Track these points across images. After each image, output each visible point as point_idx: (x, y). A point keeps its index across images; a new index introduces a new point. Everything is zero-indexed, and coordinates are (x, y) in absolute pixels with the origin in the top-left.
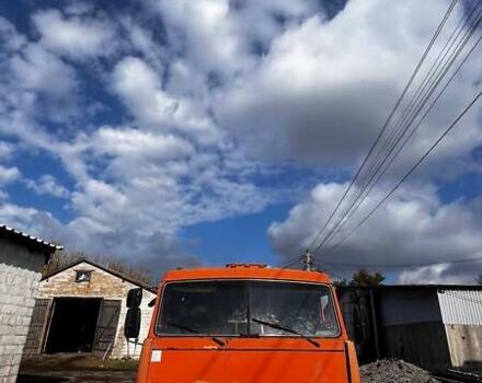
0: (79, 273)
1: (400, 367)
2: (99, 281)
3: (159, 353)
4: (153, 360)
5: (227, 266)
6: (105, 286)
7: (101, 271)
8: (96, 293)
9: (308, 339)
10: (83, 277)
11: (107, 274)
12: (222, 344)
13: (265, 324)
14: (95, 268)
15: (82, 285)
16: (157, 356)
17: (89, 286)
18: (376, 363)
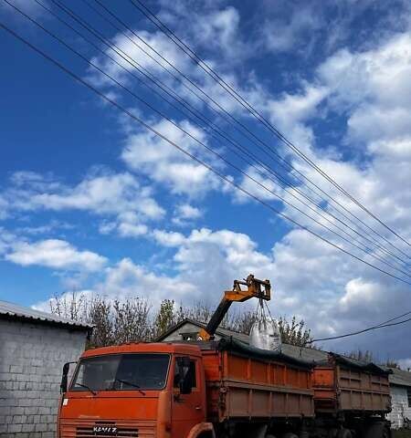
0: (185, 336)
3: (67, 400)
4: (64, 404)
9: (140, 391)
12: (95, 395)
16: (66, 402)
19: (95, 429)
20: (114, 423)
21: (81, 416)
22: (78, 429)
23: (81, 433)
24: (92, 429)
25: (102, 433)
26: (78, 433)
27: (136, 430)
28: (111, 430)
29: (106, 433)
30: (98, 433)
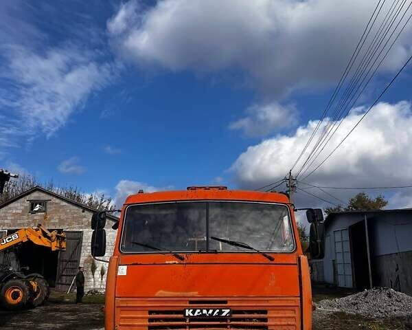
0: (33, 204)
1: (390, 296)
2: (57, 211)
3: (125, 267)
4: (119, 274)
5: (188, 188)
6: (63, 216)
7: (58, 201)
8: (54, 224)
9: (264, 254)
10: (37, 208)
11: (64, 203)
12: (182, 259)
13: (222, 241)
14: (51, 198)
15: (39, 216)
16: (123, 271)
17: (45, 218)
18: (364, 293)
19: (188, 313)
20: (225, 302)
21: (161, 293)
22: (150, 313)
23: (157, 320)
24: (184, 312)
25: (202, 318)
26: (151, 320)
27: (265, 312)
28: (221, 312)
29: (211, 318)
30: (192, 319)
